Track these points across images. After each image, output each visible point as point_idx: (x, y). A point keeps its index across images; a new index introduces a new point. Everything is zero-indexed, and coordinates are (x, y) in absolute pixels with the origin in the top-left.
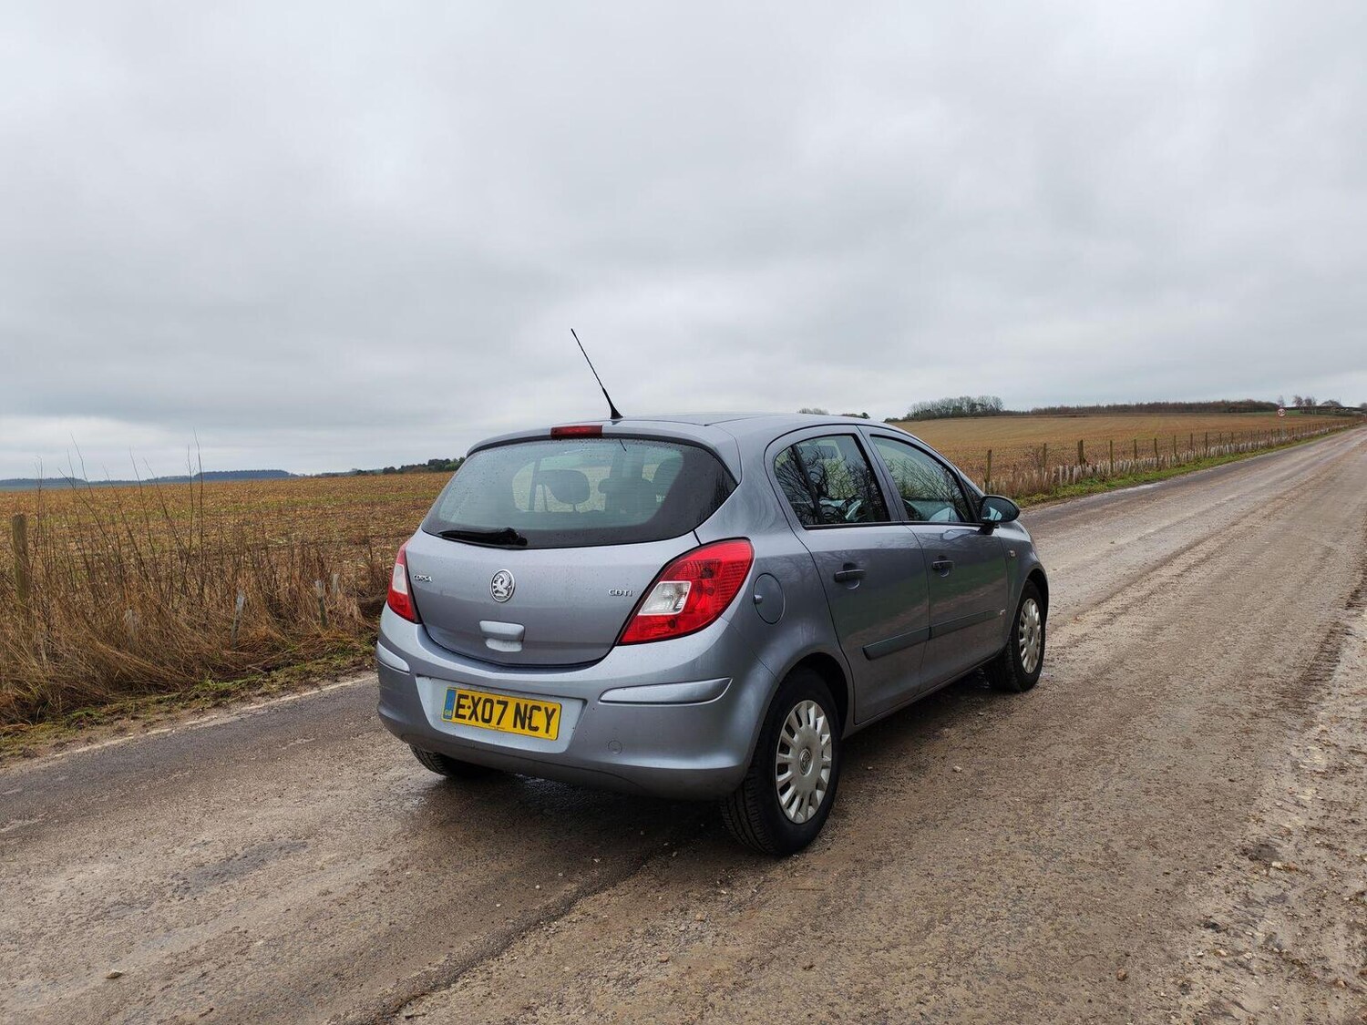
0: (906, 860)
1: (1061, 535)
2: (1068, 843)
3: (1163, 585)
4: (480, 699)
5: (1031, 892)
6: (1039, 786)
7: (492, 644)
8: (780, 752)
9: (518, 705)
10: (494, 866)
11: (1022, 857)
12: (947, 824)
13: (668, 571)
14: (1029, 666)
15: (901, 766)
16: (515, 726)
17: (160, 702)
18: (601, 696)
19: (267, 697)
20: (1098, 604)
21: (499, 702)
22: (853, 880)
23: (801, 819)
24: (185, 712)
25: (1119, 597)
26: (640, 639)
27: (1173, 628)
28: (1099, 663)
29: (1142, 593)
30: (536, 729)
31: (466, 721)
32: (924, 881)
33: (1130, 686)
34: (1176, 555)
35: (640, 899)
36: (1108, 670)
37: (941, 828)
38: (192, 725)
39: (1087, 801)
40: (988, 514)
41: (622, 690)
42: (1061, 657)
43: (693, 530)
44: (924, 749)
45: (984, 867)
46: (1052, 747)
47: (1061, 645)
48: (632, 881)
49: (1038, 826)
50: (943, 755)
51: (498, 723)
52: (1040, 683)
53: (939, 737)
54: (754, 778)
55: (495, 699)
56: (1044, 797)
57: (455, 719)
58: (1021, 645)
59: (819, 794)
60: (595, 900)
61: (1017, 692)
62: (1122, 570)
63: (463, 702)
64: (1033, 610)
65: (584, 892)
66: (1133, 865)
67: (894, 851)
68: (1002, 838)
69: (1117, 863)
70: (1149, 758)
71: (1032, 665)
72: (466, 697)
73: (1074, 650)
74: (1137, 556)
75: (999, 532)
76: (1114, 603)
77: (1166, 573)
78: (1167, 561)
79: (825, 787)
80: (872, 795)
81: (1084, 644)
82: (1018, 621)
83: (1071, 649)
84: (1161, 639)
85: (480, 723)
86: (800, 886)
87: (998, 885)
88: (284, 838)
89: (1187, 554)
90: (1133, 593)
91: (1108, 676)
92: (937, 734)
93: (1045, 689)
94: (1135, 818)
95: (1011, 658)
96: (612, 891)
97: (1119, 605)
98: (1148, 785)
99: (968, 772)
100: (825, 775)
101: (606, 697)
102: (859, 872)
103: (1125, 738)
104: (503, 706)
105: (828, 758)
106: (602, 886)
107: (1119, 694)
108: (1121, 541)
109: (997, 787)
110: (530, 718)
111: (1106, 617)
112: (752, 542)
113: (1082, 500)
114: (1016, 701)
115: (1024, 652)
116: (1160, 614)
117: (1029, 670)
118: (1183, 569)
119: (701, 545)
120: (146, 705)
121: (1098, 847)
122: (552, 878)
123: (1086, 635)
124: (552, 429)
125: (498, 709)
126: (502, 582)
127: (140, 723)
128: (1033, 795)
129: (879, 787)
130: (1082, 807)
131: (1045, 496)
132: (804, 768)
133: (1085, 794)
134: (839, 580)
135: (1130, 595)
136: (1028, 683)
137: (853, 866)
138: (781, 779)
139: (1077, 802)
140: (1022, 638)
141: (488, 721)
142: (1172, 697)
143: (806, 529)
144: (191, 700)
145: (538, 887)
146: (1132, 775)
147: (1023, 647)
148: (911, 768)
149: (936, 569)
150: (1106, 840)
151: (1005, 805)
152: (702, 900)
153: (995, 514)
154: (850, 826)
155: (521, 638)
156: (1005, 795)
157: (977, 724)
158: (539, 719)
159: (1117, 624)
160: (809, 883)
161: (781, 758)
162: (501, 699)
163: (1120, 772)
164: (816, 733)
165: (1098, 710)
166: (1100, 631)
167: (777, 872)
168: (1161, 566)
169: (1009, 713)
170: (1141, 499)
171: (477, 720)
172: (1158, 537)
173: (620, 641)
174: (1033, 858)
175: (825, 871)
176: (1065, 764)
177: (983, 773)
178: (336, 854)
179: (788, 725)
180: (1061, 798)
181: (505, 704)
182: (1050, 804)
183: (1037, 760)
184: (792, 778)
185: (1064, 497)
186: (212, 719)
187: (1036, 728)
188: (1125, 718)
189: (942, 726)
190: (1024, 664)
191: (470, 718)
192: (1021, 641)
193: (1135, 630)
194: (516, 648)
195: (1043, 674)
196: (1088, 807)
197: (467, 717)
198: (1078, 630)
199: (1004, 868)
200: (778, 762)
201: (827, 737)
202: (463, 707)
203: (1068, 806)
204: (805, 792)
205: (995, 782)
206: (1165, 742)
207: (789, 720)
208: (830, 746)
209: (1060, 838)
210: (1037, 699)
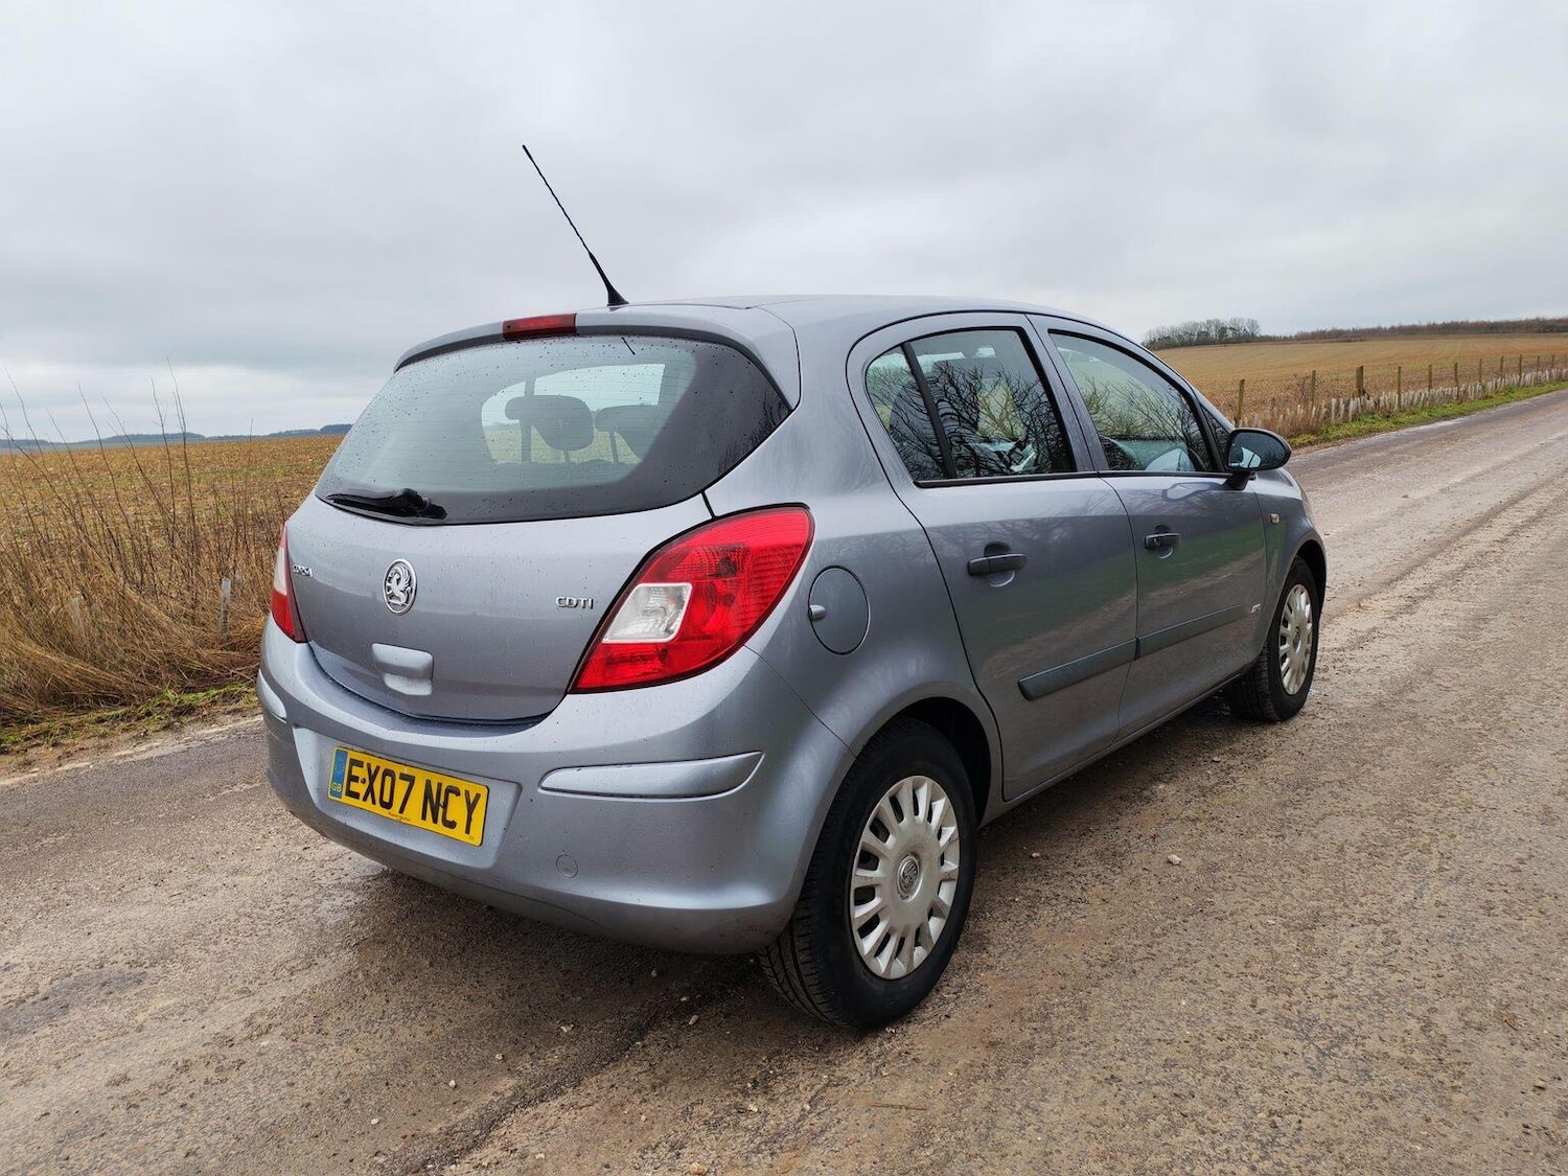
0: (1076, 1043)
1: (1336, 487)
2: (1358, 1015)
3: (1482, 555)
4: (378, 768)
5: (1295, 1125)
6: (1307, 894)
7: (393, 682)
8: (859, 866)
9: (428, 783)
10: (404, 1034)
11: (1279, 1045)
12: (1152, 968)
13: (653, 565)
14: (1292, 685)
15: (1084, 852)
16: (424, 817)
17: (101, 721)
18: (542, 779)
19: (238, 716)
20: (1390, 583)
21: (403, 777)
22: (980, 1087)
23: (900, 969)
24: (127, 735)
25: (1420, 572)
26: (609, 683)
27: (1502, 619)
28: (1396, 674)
29: (1453, 567)
30: (452, 825)
31: (359, 803)
32: (1104, 1093)
33: (1446, 712)
34: (1495, 512)
35: (610, 1119)
36: (1409, 685)
37: (1141, 976)
38: (120, 757)
39: (1388, 926)
40: (1240, 458)
41: (575, 771)
42: (1338, 665)
43: (702, 492)
44: (1125, 821)
45: (1212, 1066)
46: (1328, 820)
47: (1338, 646)
48: (609, 1075)
49: (1306, 976)
50: (1153, 832)
51: (401, 811)
52: (1308, 707)
53: (1148, 800)
54: (808, 917)
55: (398, 770)
56: (1316, 916)
57: (346, 799)
58: (1281, 655)
59: (935, 926)
60: (536, 1117)
61: (1272, 722)
62: (1422, 534)
63: (356, 771)
64: (1301, 601)
65: (523, 1100)
66: (1475, 1066)
67: (1057, 1024)
68: (1243, 1000)
69: (1448, 1060)
70: (1486, 843)
71: (1297, 681)
72: (360, 764)
73: (1357, 653)
74: (1441, 515)
75: (1257, 486)
76: (1411, 582)
77: (1485, 538)
78: (1484, 521)
79: (947, 913)
80: (1033, 904)
81: (1372, 644)
82: (1279, 620)
83: (1354, 653)
84: (1486, 636)
85: (378, 809)
86: (887, 1099)
87: (1236, 1107)
88: (119, 964)
89: (1511, 511)
90: (1438, 567)
91: (1411, 696)
92: (1146, 793)
93: (1315, 716)
94: (1472, 963)
95: (1265, 675)
96: (569, 1097)
97: (1420, 584)
98: (1490, 896)
99: (1193, 865)
100: (946, 894)
101: (553, 780)
102: (992, 1070)
103: (1445, 805)
104: (408, 783)
105: (952, 865)
106: (556, 1086)
107: (1430, 727)
108: (1417, 495)
109: (1238, 896)
110: (445, 806)
111: (1403, 602)
112: (813, 511)
113: (1362, 442)
114: (1269, 737)
115: (1285, 665)
116: (1481, 597)
117: (1293, 689)
118: (1507, 531)
119: (715, 519)
120: (81, 725)
121: (1413, 1024)
122: (484, 1064)
123: (1374, 629)
124: (505, 323)
125: (401, 787)
126: (398, 580)
127: (59, 751)
128: (1297, 912)
129: (1046, 891)
130: (1380, 937)
131: (1313, 438)
132: (906, 886)
133: (1384, 911)
134: (975, 572)
135: (1436, 569)
136: (1288, 708)
137: (984, 1054)
138: (860, 913)
139: (1371, 927)
140: (1283, 643)
141: (388, 806)
142: (1513, 731)
143: (919, 485)
144: (139, 719)
145: (452, 1083)
146: (1461, 874)
147: (1285, 656)
148: (1100, 856)
149: (1151, 547)
150: (1424, 1008)
151: (1250, 931)
152: (712, 1125)
153: (1250, 459)
154: (990, 967)
155: (429, 674)
156: (1252, 911)
157: (1208, 775)
158: (457, 809)
159: (1420, 612)
160: (904, 1092)
161: (861, 876)
162: (406, 770)
163: (1441, 869)
164: (928, 829)
165: (1398, 754)
166: (1395, 624)
167: (853, 1064)
168: (1476, 527)
169: (1260, 757)
170: (1440, 439)
171: (374, 803)
172: (1467, 488)
173: (577, 686)
174: (1298, 1046)
175: (935, 1065)
176: (1350, 851)
177: (1215, 868)
178: (173, 1001)
179: (876, 819)
180: (1345, 918)
181: (411, 780)
182: (1325, 931)
183: (1304, 845)
184: (882, 908)
185: (1338, 438)
186: (151, 748)
187: (1303, 785)
188: (1442, 767)
189: (1156, 779)
190: (1285, 681)
191: (365, 799)
192: (1282, 648)
193: (1447, 623)
194: (423, 690)
195: (1313, 691)
196: (1391, 938)
197: (362, 796)
198: (1363, 623)
199: (1247, 1068)
200: (855, 884)
201: (950, 831)
202: (356, 779)
203: (1355, 937)
204: (907, 929)
205: (1235, 885)
206: (1510, 811)
207: (879, 811)
208: (956, 848)
209: (1346, 1004)
210: (1303, 734)
